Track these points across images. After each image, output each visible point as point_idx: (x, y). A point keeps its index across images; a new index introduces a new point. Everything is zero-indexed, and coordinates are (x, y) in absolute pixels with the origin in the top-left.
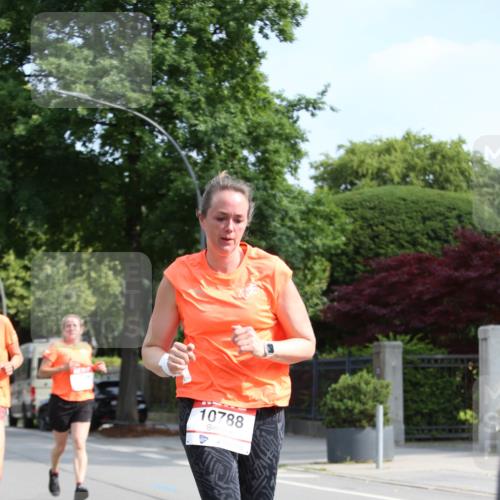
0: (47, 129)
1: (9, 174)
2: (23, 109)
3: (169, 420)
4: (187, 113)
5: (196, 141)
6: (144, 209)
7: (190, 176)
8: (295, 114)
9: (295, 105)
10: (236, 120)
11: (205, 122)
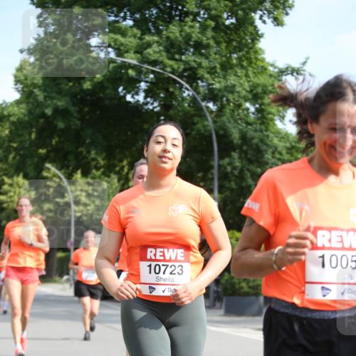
0: (106, 85)
1: (79, 116)
4: (207, 76)
5: (213, 96)
9: (284, 72)
10: (241, 81)
11: (220, 82)
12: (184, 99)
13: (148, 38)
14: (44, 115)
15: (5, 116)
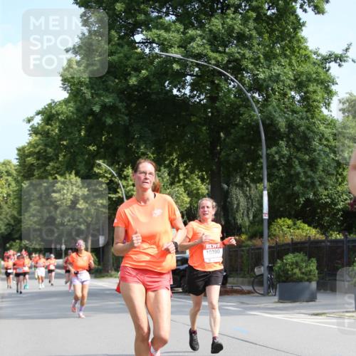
0: (152, 79)
1: (127, 112)
2: (135, 66)
3: (243, 284)
4: (251, 66)
5: (257, 86)
6: (222, 134)
7: (255, 111)
8: (327, 65)
9: (328, 59)
10: (285, 70)
11: (264, 72)
13: (191, 32)
14: (92, 113)
15: (53, 115)
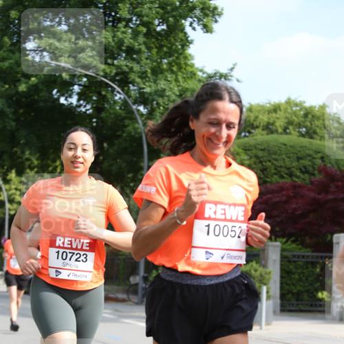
0: (41, 87)
4: (138, 80)
5: (143, 99)
6: (105, 145)
10: (171, 86)
11: (150, 86)
12: (115, 102)
